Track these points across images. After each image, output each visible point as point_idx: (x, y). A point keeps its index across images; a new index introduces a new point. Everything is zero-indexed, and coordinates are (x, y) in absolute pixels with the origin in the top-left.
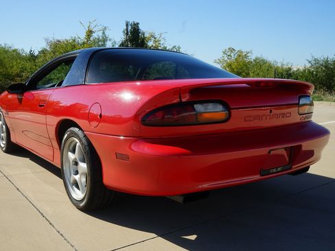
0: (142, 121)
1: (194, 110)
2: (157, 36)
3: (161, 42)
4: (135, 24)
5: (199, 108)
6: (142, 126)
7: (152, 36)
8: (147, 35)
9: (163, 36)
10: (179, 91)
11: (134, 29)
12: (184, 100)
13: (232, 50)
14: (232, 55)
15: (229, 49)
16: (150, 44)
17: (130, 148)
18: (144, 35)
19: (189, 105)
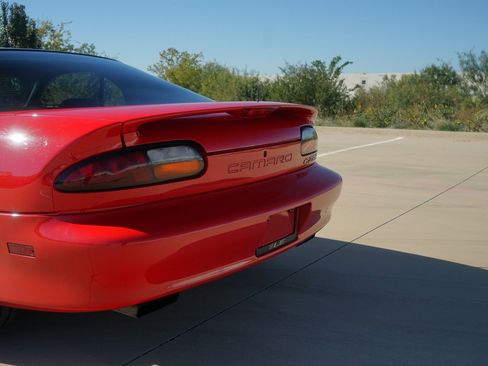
0: (55, 183)
1: (147, 159)
2: (57, 28)
3: (65, 37)
4: (17, 8)
5: (155, 156)
6: (55, 192)
7: (48, 28)
8: (39, 26)
9: (66, 28)
10: (119, 129)
11: (17, 15)
12: (128, 144)
13: (173, 52)
14: (174, 59)
15: (169, 50)
16: (46, 40)
17: (37, 232)
18: (34, 25)
19: (139, 152)
